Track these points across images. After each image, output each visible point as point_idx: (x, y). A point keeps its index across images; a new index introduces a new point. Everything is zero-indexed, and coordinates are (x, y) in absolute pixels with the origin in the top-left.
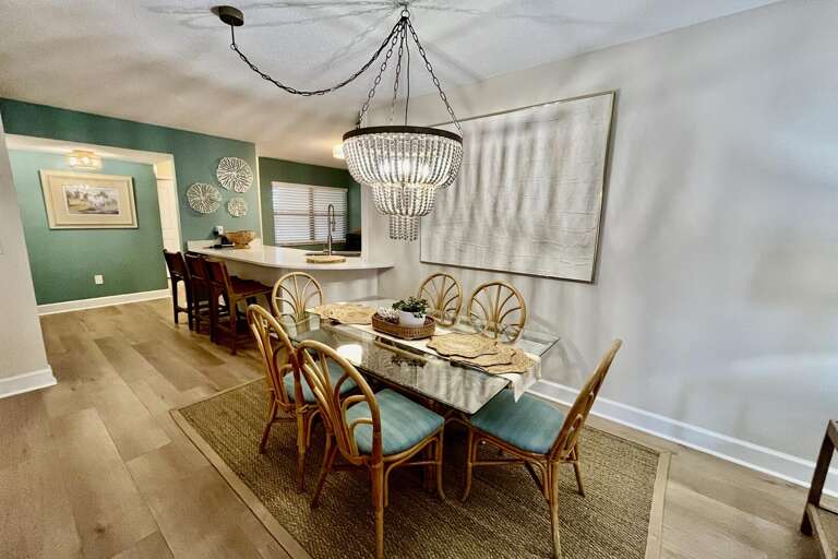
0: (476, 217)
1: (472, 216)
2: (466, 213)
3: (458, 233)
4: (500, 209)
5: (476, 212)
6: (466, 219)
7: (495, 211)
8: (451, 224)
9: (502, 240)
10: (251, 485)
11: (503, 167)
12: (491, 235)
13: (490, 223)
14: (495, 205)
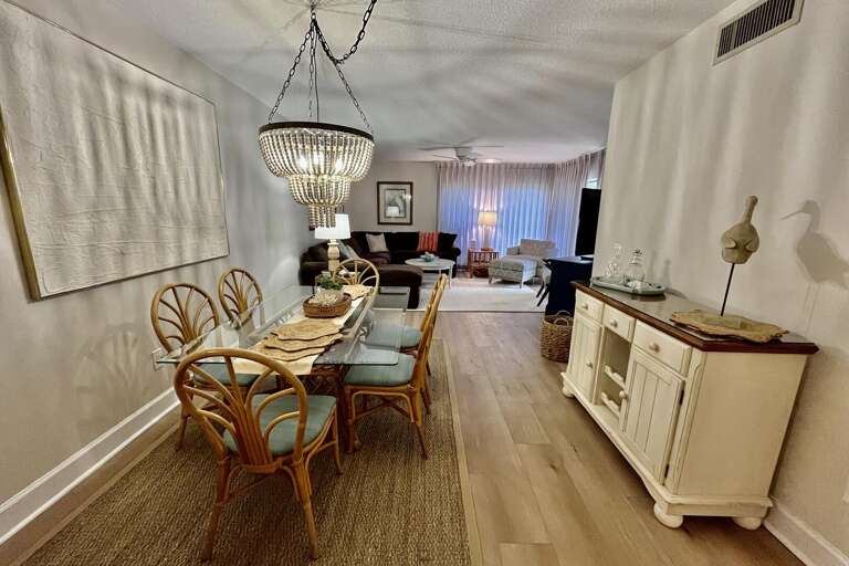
0: (135, 202)
1: (127, 199)
2: (118, 196)
3: (112, 226)
4: (160, 192)
5: (133, 194)
6: (120, 204)
7: (155, 194)
8: (96, 212)
9: (169, 231)
10: (452, 438)
11: (153, 140)
12: (157, 225)
13: (153, 211)
14: (154, 187)
